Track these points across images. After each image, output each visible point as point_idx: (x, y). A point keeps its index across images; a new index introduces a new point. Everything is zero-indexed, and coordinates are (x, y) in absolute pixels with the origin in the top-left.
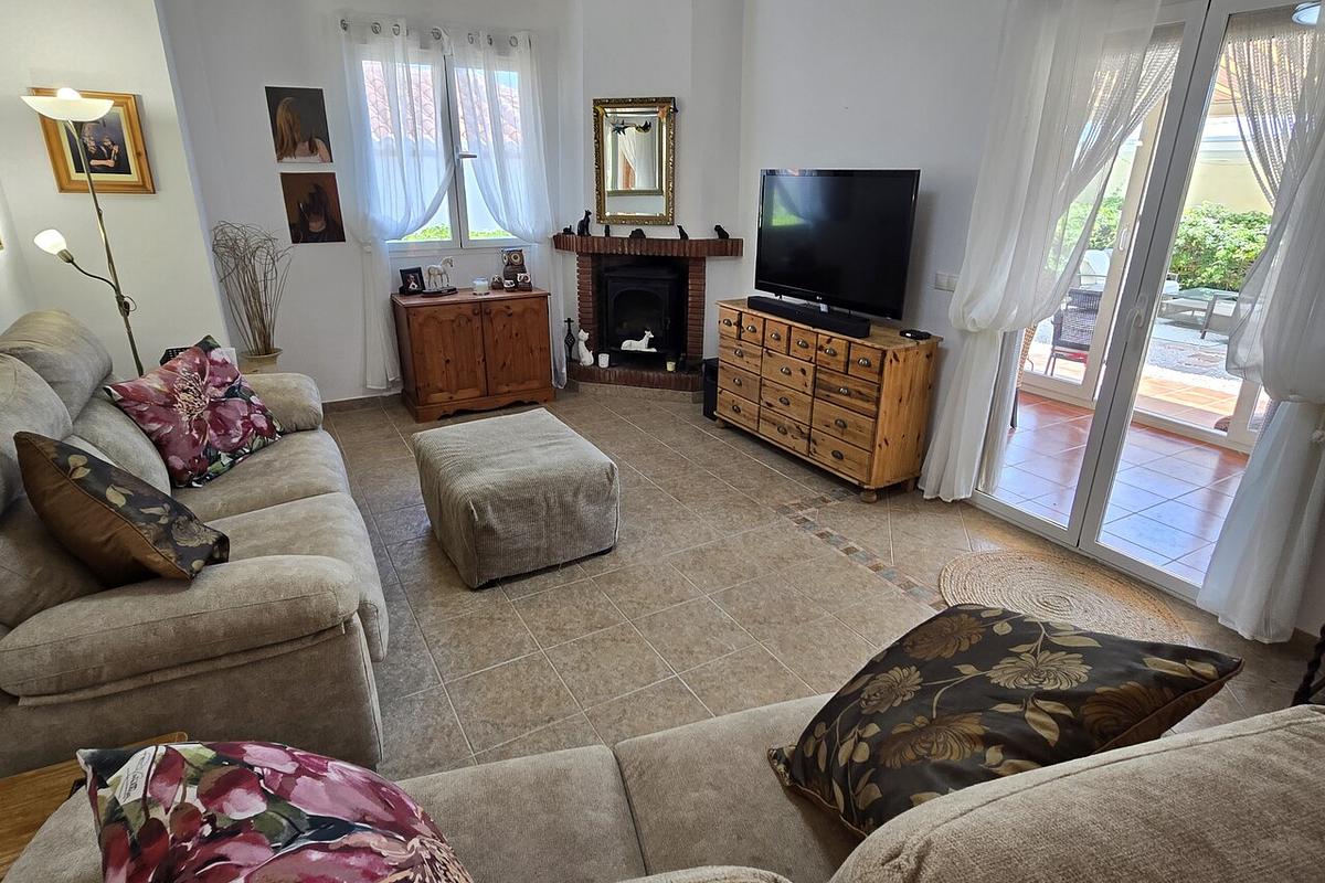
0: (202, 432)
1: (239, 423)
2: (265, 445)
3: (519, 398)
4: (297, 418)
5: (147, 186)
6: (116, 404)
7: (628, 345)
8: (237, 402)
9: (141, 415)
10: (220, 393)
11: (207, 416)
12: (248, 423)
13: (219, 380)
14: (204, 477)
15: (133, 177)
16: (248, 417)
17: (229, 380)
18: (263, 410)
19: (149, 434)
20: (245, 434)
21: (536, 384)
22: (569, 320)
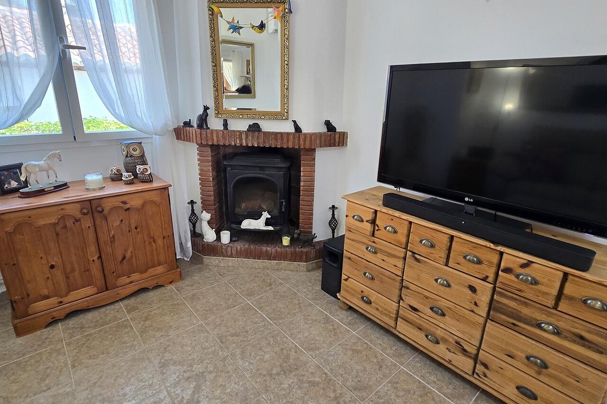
3: (143, 286)
7: (248, 224)
21: (160, 269)
22: (192, 202)
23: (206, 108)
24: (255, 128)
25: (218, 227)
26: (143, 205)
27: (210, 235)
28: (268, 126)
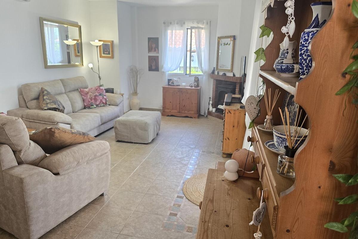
0: (91, 100)
1: (99, 100)
2: (104, 106)
3: (188, 116)
4: (112, 103)
5: (112, 57)
6: (79, 92)
8: (101, 97)
9: (82, 94)
10: (98, 94)
11: (93, 97)
12: (101, 101)
13: (99, 92)
14: (89, 108)
15: (110, 55)
16: (102, 100)
17: (101, 92)
18: (106, 99)
19: (83, 98)
20: (100, 103)
21: (192, 112)
22: (210, 98)
23: (214, 68)
24: (225, 74)
26: (192, 93)
27: (211, 108)
28: (228, 74)
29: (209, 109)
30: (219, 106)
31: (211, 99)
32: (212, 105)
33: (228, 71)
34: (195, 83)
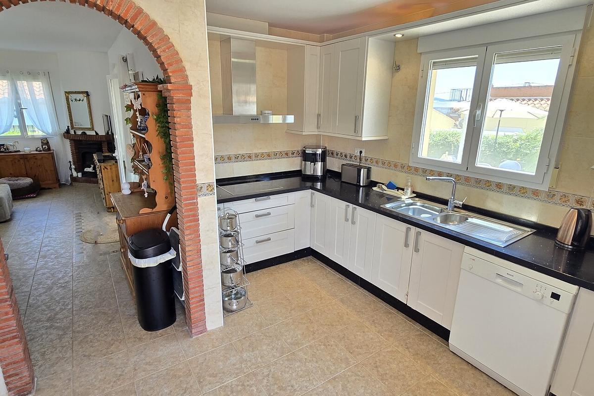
7: (87, 170)
22: (70, 162)
23: (68, 127)
24: (84, 133)
25: (77, 170)
26: (42, 158)
27: (75, 174)
28: (88, 133)
29: (72, 175)
30: (85, 169)
31: (72, 163)
32: (75, 169)
33: (89, 129)
34: (44, 146)
